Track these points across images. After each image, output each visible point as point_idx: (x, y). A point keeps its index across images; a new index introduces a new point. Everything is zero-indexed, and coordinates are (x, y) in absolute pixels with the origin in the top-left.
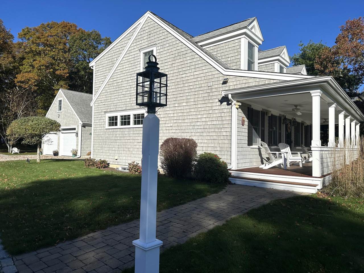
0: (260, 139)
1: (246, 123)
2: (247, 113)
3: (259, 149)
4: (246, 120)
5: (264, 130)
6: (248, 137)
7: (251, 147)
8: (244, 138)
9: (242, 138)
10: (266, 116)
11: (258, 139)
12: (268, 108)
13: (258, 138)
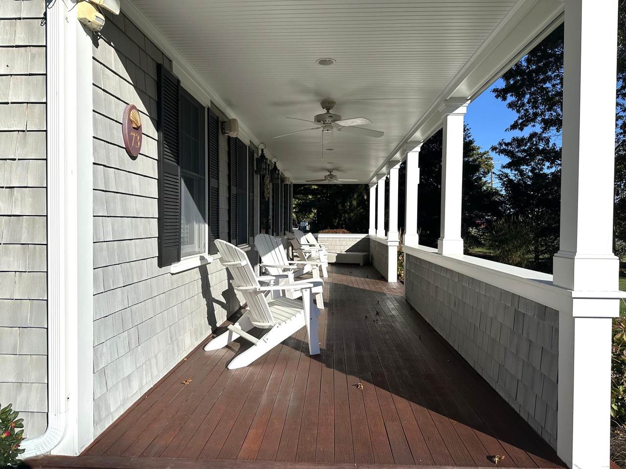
0: (207, 226)
1: (150, 146)
2: (153, 93)
3: (203, 270)
4: (148, 127)
5: (218, 189)
6: (160, 220)
7: (175, 268)
8: (141, 229)
9: (127, 228)
10: (221, 136)
11: (196, 226)
12: (230, 104)
13: (198, 222)
